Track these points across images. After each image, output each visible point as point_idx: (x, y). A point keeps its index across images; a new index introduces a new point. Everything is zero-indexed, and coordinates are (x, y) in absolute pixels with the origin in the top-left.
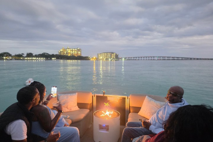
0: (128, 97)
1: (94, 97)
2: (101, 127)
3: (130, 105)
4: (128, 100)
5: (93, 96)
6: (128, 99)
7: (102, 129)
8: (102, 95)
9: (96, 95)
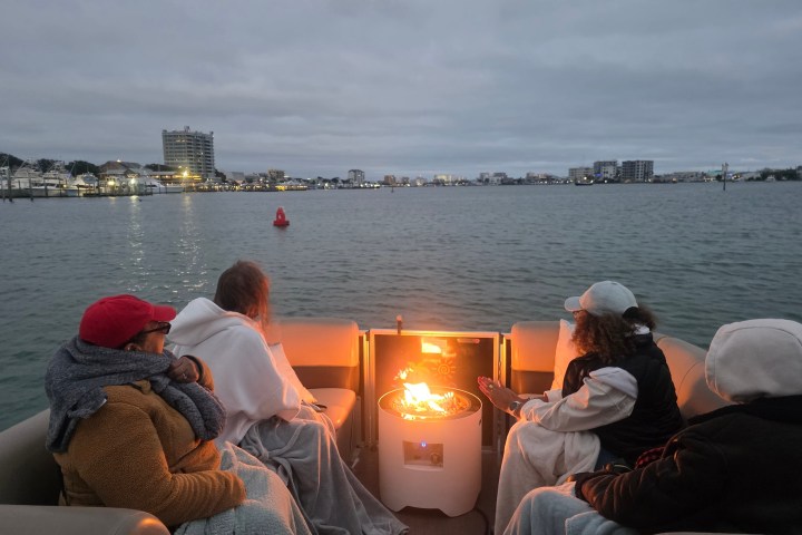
0: (501, 337)
1: (365, 343)
2: (412, 453)
3: (514, 366)
4: (504, 346)
5: (361, 339)
6: (501, 342)
7: (417, 458)
8: (394, 332)
9: (374, 332)
